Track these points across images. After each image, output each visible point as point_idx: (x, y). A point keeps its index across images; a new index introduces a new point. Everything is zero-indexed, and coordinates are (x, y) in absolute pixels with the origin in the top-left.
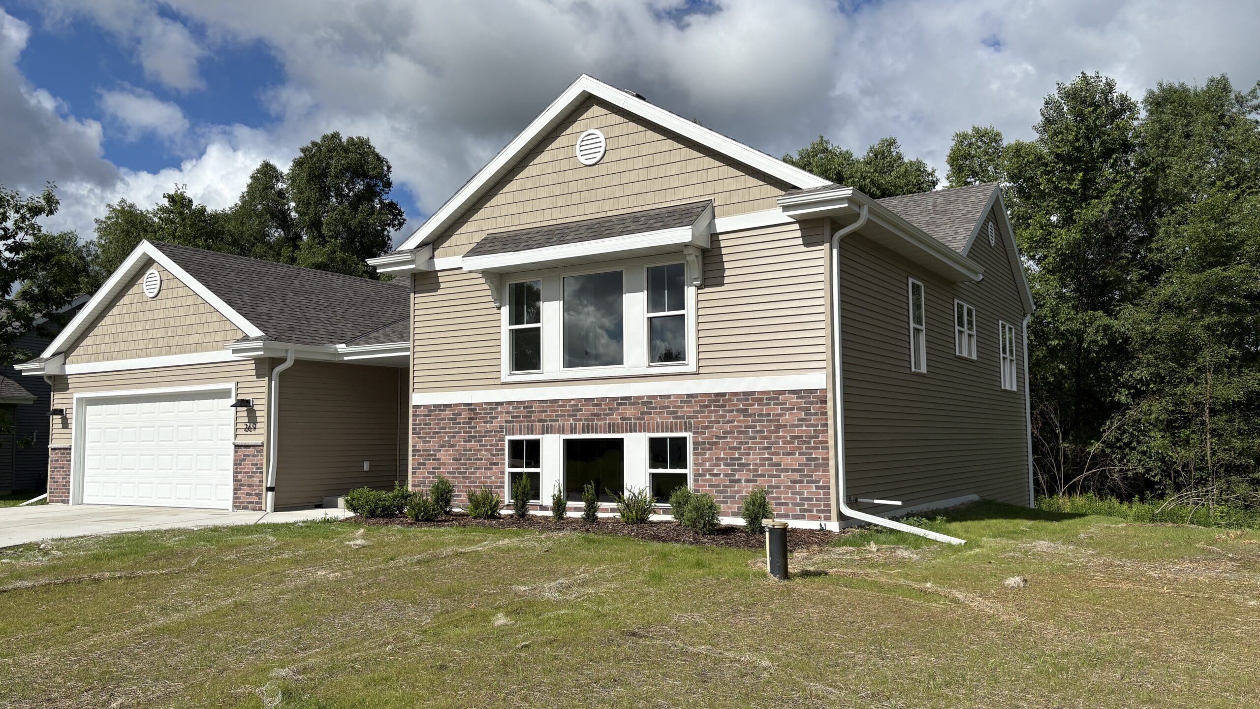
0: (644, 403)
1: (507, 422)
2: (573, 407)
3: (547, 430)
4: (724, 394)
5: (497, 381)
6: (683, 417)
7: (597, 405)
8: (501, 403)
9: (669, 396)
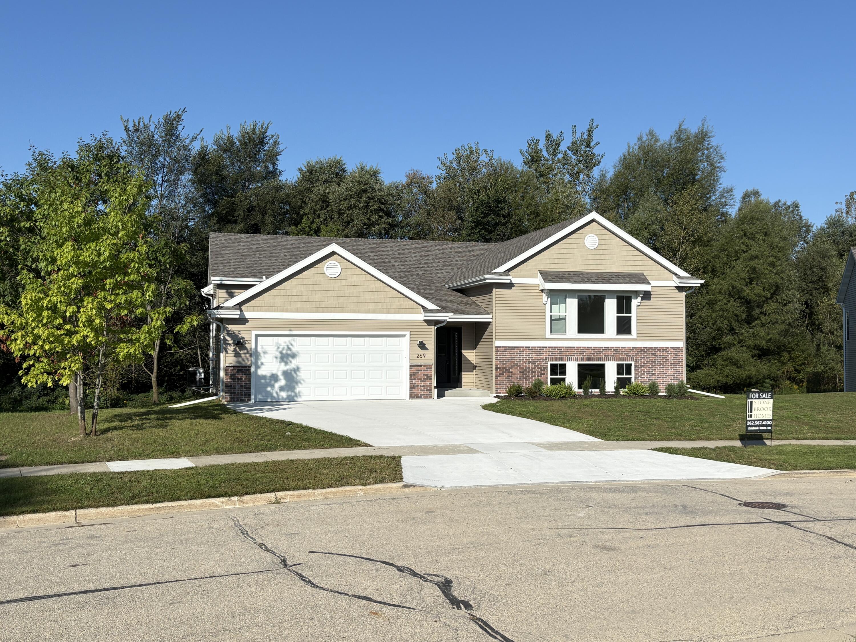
0: (614, 350)
1: (549, 355)
2: (582, 351)
3: (569, 360)
4: (647, 348)
5: (543, 337)
6: (630, 356)
7: (593, 350)
8: (546, 347)
9: (625, 348)
